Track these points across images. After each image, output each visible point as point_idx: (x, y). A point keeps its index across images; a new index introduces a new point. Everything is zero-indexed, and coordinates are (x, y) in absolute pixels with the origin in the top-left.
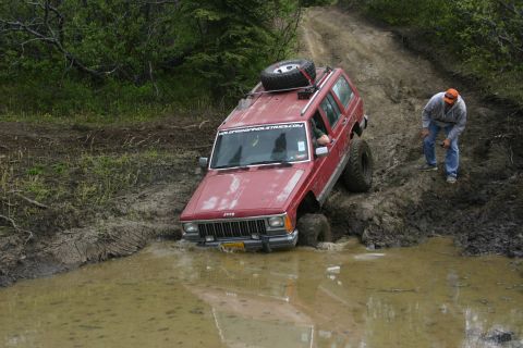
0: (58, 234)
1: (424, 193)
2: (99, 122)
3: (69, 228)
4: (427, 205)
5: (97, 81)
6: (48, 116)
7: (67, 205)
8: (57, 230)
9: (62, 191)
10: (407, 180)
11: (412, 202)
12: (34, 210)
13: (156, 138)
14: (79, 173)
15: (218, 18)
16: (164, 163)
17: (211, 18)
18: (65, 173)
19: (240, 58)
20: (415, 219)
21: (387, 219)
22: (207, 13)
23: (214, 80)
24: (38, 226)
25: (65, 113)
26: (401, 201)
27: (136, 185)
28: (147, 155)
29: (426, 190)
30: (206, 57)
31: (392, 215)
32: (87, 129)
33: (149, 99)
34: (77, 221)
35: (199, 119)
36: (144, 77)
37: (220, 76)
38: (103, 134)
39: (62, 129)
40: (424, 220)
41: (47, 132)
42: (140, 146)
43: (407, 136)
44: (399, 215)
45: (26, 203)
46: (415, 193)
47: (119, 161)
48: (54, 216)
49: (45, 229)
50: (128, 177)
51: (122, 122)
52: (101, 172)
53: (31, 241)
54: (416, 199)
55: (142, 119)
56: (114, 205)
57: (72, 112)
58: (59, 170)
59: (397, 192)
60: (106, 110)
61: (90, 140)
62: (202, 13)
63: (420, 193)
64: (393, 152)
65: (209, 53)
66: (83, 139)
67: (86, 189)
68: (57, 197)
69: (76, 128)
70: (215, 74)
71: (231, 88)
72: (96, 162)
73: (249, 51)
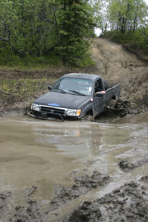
0: (15, 103)
1: (144, 96)
2: (24, 69)
3: (19, 102)
4: (145, 100)
5: (22, 55)
6: (5, 67)
7: (18, 94)
8: (14, 102)
9: (15, 90)
10: (137, 91)
11: (140, 98)
12: (6, 95)
13: (45, 75)
14: (20, 84)
15: (67, 34)
16: (49, 82)
17: (64, 34)
18: (15, 84)
19: (74, 48)
20: (141, 104)
21: (132, 103)
22: (63, 32)
23: (64, 56)
24: (8, 100)
25: (11, 66)
26: (136, 98)
27: (40, 89)
28: (43, 80)
29: (144, 95)
30: (62, 48)
31: (133, 102)
32: (20, 71)
33: (41, 62)
34: (21, 100)
35: (59, 69)
36: (38, 55)
37: (67, 55)
38: (26, 73)
39: (11, 71)
40: (143, 105)
41: (6, 71)
42: (40, 77)
43: (133, 78)
44: (136, 103)
45: (3, 93)
46: (141, 96)
47: (34, 81)
48: (13, 97)
49: (10, 101)
50: (37, 86)
51: (32, 69)
52: (28, 85)
53: (6, 105)
54: (141, 97)
55: (39, 69)
56: (34, 95)
57: (14, 65)
58: (13, 83)
59: (135, 95)
60: (26, 66)
61: (21, 74)
62: (61, 32)
63: (143, 95)
64: (128, 83)
65: (63, 46)
66: (19, 74)
67: (24, 90)
68: (13, 91)
69: (15, 71)
70: (65, 54)
71: (70, 59)
72: (26, 81)
73: (77, 46)
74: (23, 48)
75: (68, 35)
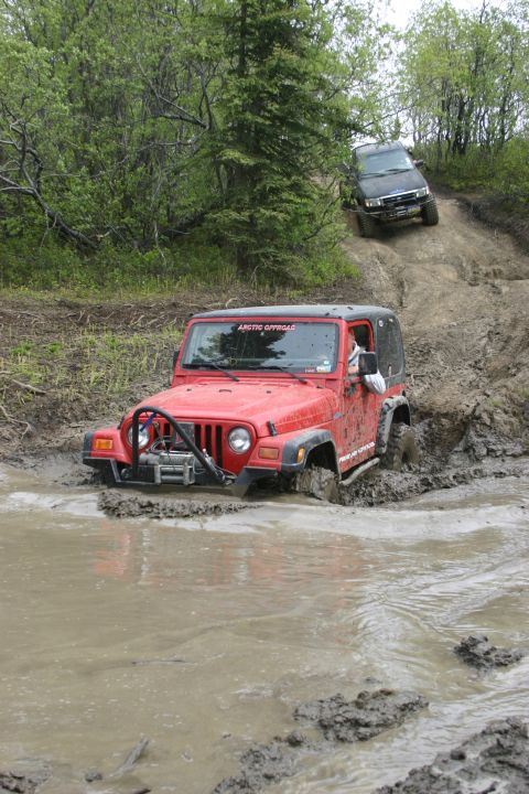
0: (63, 427)
2: (93, 297)
3: (77, 421)
5: (86, 247)
6: (24, 290)
7: (72, 392)
8: (60, 422)
9: (61, 376)
10: (519, 370)
12: (30, 397)
13: (172, 317)
14: (79, 355)
15: (252, 163)
17: (243, 162)
18: (62, 355)
19: (281, 216)
21: (500, 417)
22: (237, 154)
23: (243, 247)
24: (37, 416)
25: (46, 286)
26: (515, 396)
27: (156, 372)
28: (165, 335)
30: (234, 215)
31: (506, 412)
32: (78, 306)
33: (155, 271)
34: (86, 412)
35: (224, 296)
36: (147, 244)
37: (253, 240)
38: (100, 312)
39: (45, 305)
41: (26, 308)
42: (153, 326)
44: (514, 414)
45: (17, 387)
47: (131, 341)
48: (56, 404)
49: (45, 420)
50: (144, 362)
51: (125, 298)
52: (109, 355)
53: (29, 435)
55: (149, 294)
56: (131, 393)
57: (55, 284)
58: (52, 351)
59: (509, 384)
60: (101, 284)
61: (84, 318)
62: (232, 154)
64: (484, 341)
65: (239, 210)
66: (75, 317)
67: (93, 375)
68: (56, 382)
69: (62, 304)
70: (245, 237)
71: (266, 256)
72: (101, 342)
73: (290, 207)
74: (89, 219)
75: (257, 168)
